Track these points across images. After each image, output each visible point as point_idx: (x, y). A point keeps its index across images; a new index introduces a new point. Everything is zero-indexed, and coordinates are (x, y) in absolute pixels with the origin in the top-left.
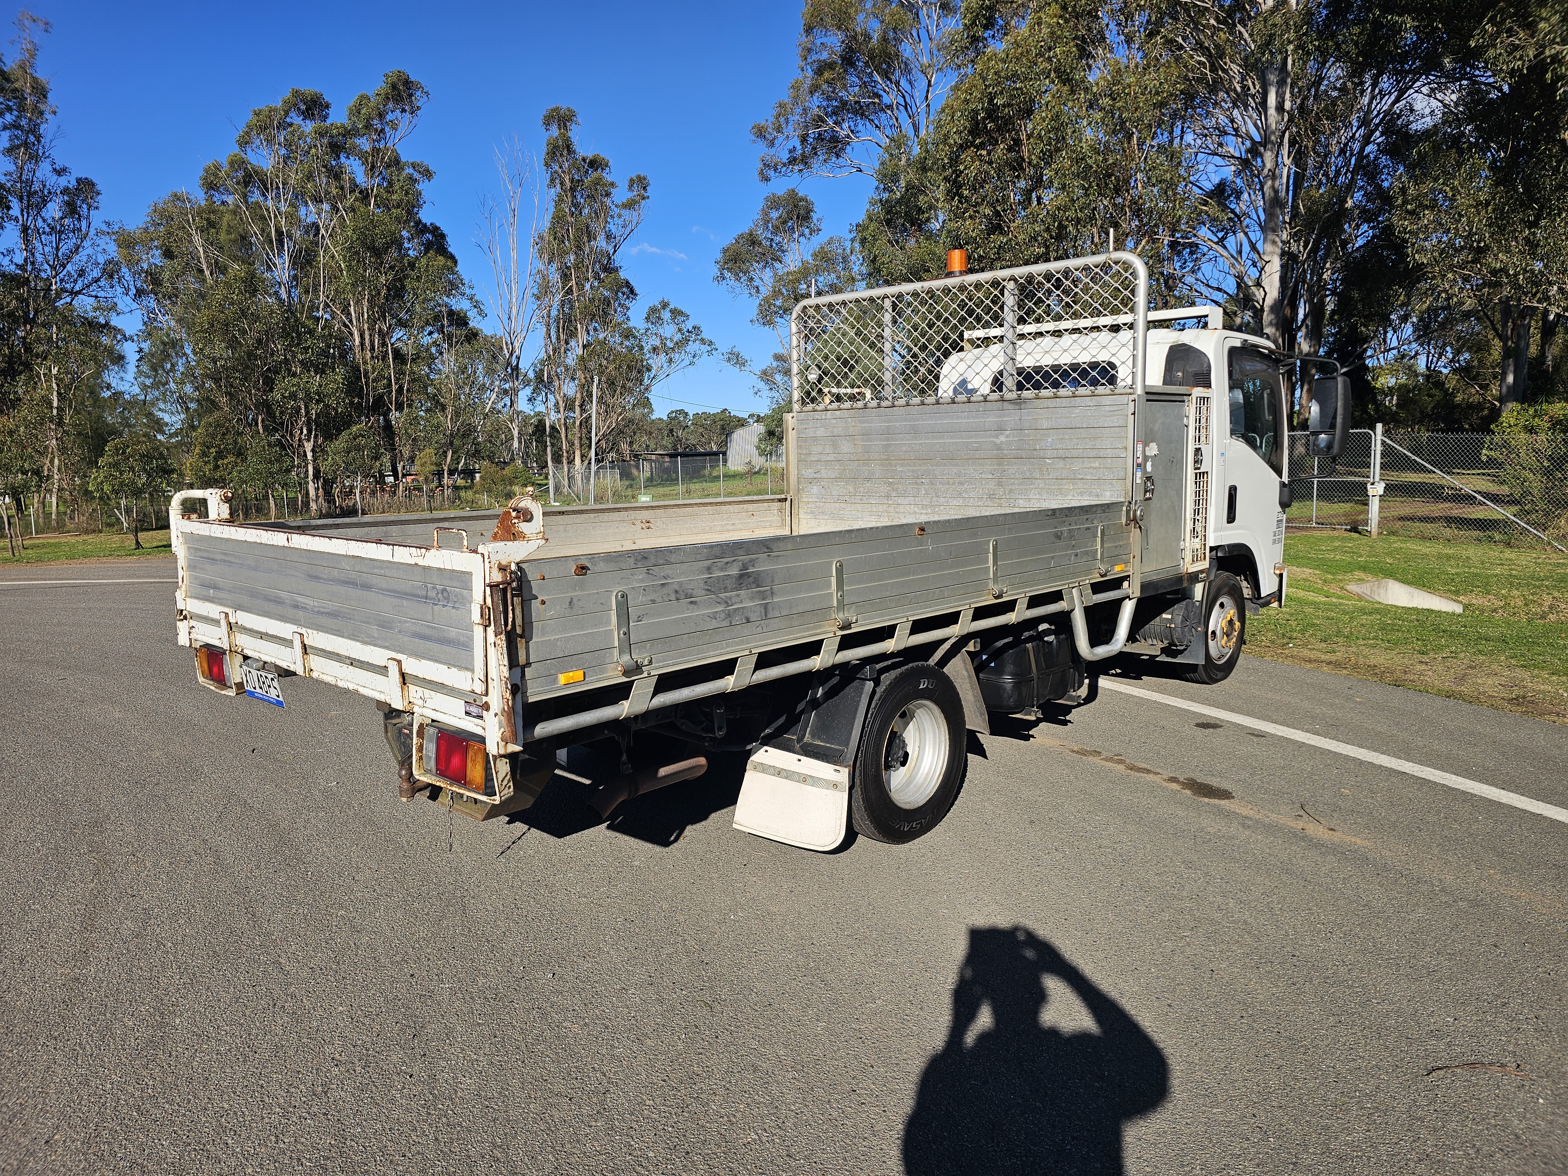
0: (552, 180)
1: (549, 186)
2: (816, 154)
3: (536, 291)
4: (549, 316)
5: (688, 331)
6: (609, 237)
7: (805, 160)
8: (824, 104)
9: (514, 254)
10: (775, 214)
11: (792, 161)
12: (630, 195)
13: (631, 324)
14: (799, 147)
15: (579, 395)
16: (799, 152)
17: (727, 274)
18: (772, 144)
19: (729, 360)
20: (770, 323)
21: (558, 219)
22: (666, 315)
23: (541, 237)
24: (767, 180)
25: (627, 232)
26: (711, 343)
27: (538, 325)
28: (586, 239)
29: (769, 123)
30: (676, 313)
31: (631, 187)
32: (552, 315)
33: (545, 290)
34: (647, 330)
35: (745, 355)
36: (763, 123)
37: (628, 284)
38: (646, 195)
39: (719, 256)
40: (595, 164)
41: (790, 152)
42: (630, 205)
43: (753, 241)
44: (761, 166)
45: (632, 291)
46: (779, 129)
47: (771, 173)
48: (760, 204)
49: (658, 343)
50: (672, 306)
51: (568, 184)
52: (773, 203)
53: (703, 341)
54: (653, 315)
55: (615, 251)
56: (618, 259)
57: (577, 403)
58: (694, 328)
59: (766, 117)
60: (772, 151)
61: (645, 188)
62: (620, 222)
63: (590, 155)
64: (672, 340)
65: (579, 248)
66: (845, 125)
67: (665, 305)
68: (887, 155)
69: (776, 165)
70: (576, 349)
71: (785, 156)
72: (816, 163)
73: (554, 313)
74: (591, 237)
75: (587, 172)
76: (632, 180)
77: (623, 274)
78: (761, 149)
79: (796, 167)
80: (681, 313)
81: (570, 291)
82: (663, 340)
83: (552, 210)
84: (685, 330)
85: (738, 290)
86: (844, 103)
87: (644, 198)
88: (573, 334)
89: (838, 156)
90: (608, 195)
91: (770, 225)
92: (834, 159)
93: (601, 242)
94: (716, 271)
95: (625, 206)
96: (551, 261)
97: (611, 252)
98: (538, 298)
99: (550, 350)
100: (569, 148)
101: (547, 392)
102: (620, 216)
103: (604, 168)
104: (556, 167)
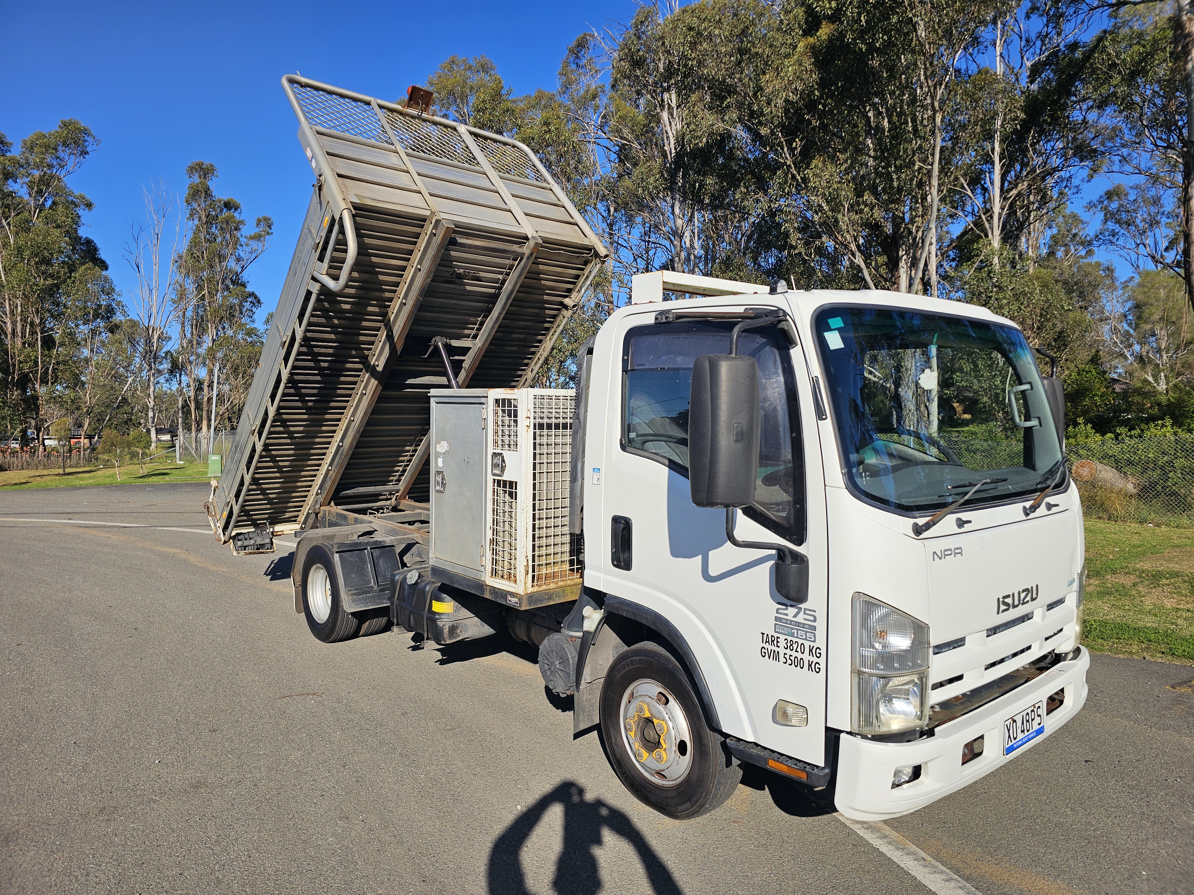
0: (192, 215)
1: (188, 219)
3: (174, 297)
4: (184, 316)
6: (239, 260)
9: (156, 268)
12: (257, 230)
13: (255, 325)
15: (207, 378)
21: (195, 243)
23: (180, 257)
25: (253, 256)
27: (174, 323)
28: (217, 260)
31: (258, 225)
32: (187, 315)
33: (182, 295)
37: (253, 295)
38: (270, 231)
40: (229, 205)
42: (258, 237)
45: (259, 302)
51: (204, 219)
55: (242, 270)
56: (246, 277)
57: (206, 384)
61: (270, 227)
62: (248, 249)
63: (225, 198)
65: (211, 267)
70: (208, 341)
73: (189, 314)
74: (222, 258)
75: (221, 211)
76: (259, 220)
77: (249, 289)
81: (203, 298)
83: (190, 235)
87: (268, 233)
88: (204, 331)
90: (237, 229)
93: (230, 263)
95: (252, 238)
96: (187, 275)
97: (239, 270)
98: (175, 302)
99: (185, 342)
100: (207, 192)
101: (180, 376)
102: (247, 245)
103: (236, 209)
104: (195, 206)
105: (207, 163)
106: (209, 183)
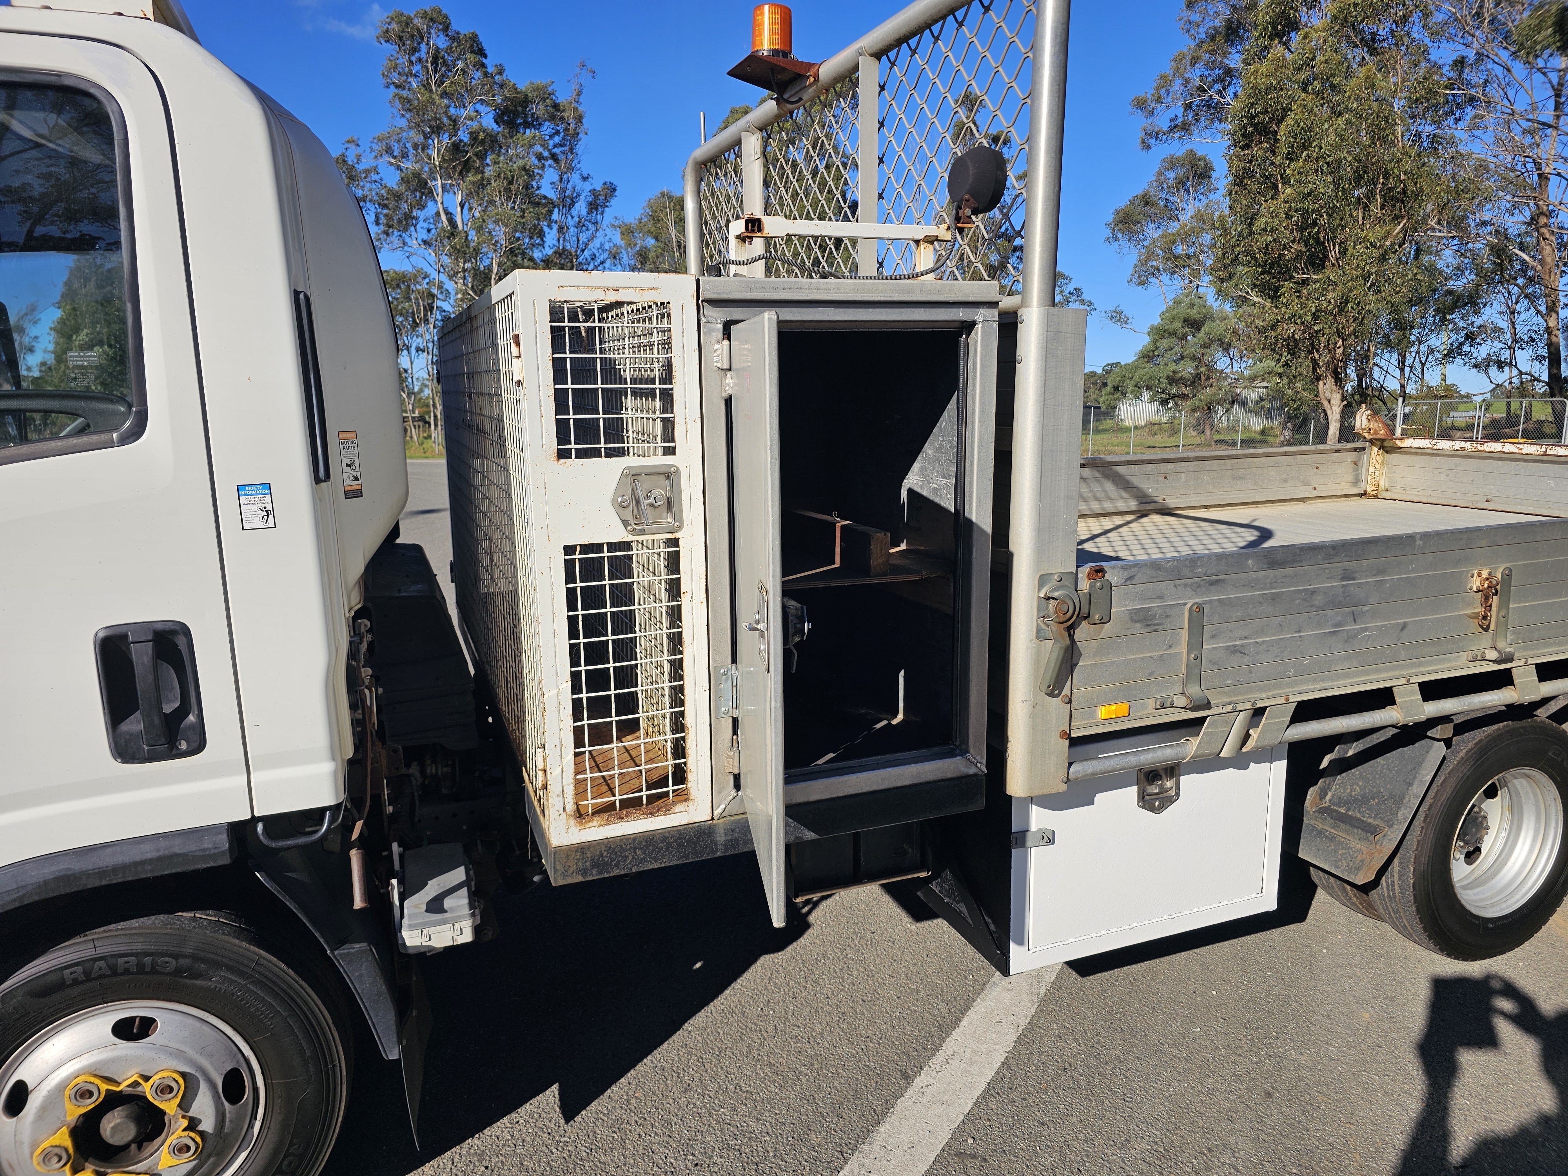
2: (1198, 120)
5: (1070, 293)
7: (1185, 128)
8: (1206, 73)
10: (1171, 175)
11: (1171, 130)
14: (1180, 114)
16: (1181, 120)
17: (1120, 235)
18: (1151, 113)
19: (1111, 319)
20: (1141, 283)
24: (1148, 147)
26: (1090, 304)
29: (1149, 96)
30: (1059, 275)
35: (1128, 312)
36: (1143, 95)
39: (1110, 218)
40: (996, 140)
41: (1172, 120)
43: (1146, 201)
44: (1142, 135)
46: (1159, 100)
47: (1152, 141)
52: (1171, 163)
53: (1083, 302)
58: (1075, 289)
59: (1147, 90)
60: (1150, 120)
66: (1226, 93)
69: (1157, 133)
71: (1166, 125)
72: (1195, 130)
78: (1141, 121)
79: (1177, 135)
80: (1066, 276)
85: (1125, 251)
91: (1165, 186)
94: (1108, 233)
103: (1005, 143)
106: (974, 118)
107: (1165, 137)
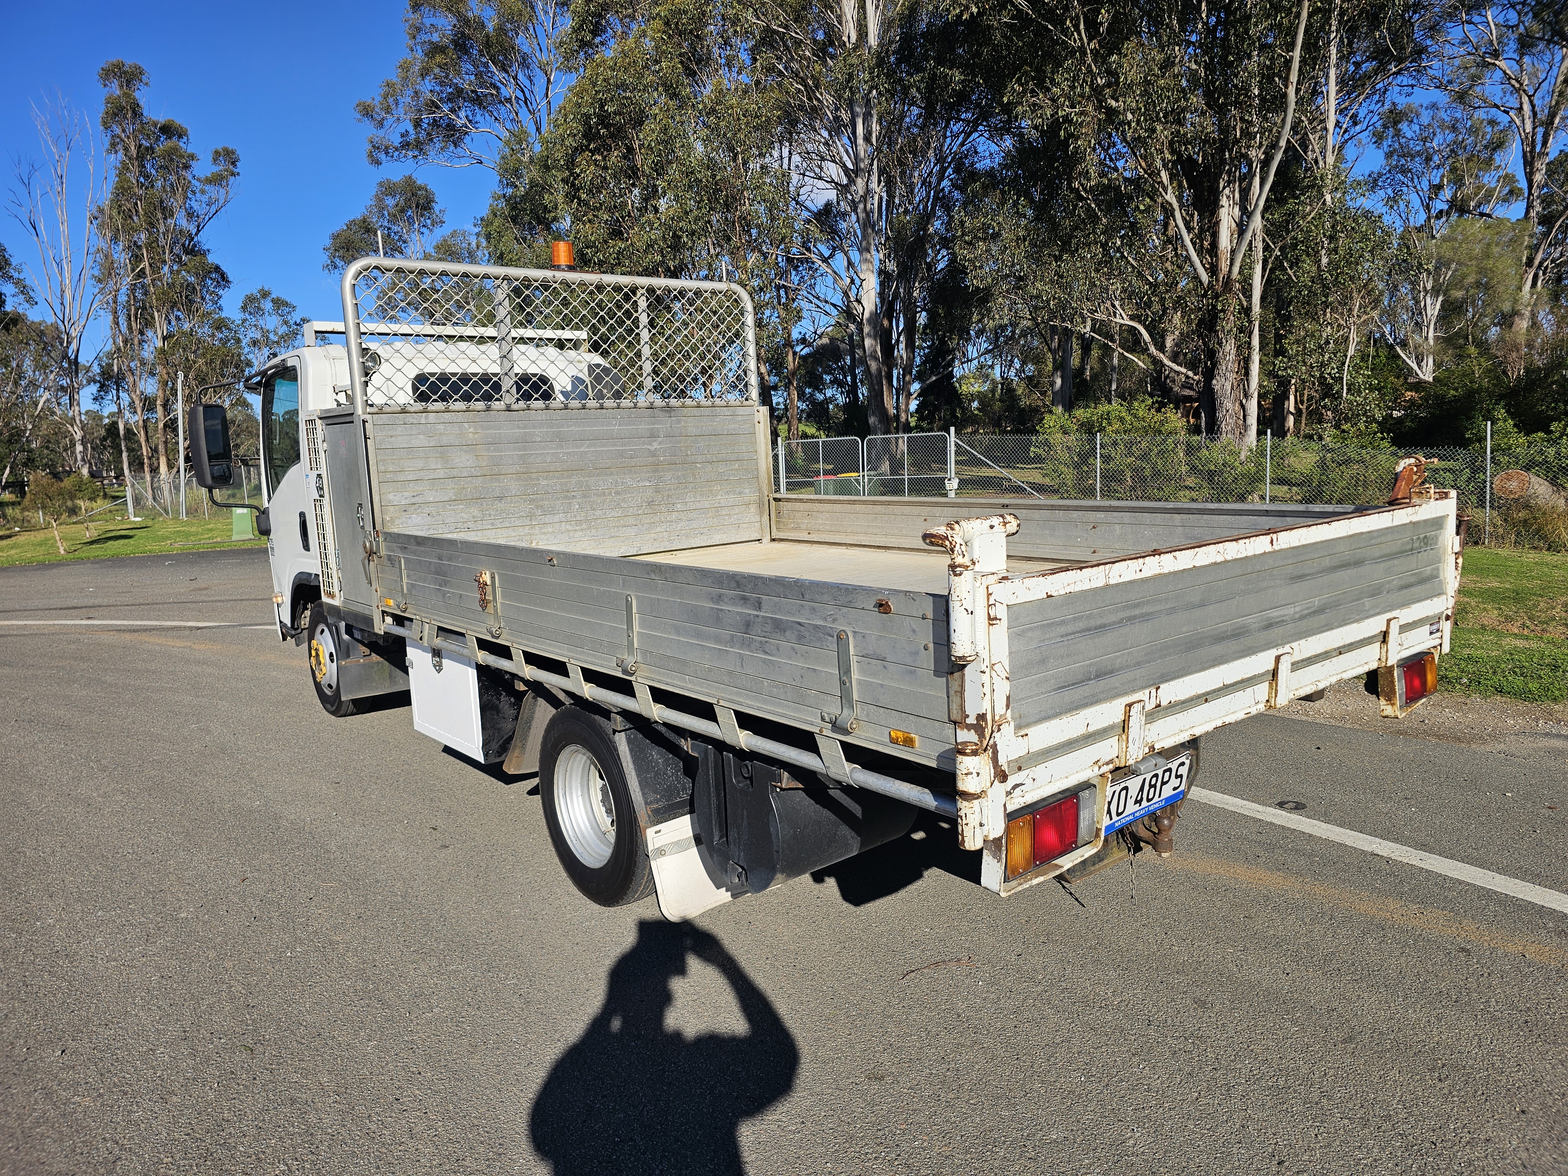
0: (113, 145)
1: (109, 152)
2: (431, 140)
3: (96, 273)
4: (115, 302)
5: (295, 323)
6: (191, 215)
7: (419, 146)
8: (438, 88)
9: (64, 228)
11: (405, 145)
12: (216, 169)
13: (224, 315)
14: (412, 131)
15: (160, 393)
16: (412, 136)
18: (381, 124)
21: (122, 191)
22: (267, 305)
23: (101, 211)
25: (213, 210)
27: (102, 312)
28: (160, 215)
29: (376, 102)
30: (279, 303)
31: (215, 160)
32: (119, 299)
33: (109, 271)
34: (244, 321)
36: (369, 101)
37: (217, 269)
38: (236, 170)
39: (328, 242)
40: (168, 130)
41: (402, 136)
42: (217, 180)
43: (367, 228)
44: (370, 147)
45: (223, 278)
46: (388, 110)
47: (382, 156)
48: (373, 190)
49: (258, 335)
50: (274, 296)
51: (133, 151)
52: (388, 189)
54: (251, 304)
55: (198, 231)
56: (205, 239)
57: (159, 402)
59: (374, 96)
60: (381, 133)
61: (233, 163)
62: (204, 198)
63: (162, 120)
64: (276, 334)
65: (152, 225)
66: (462, 114)
67: (265, 294)
68: (507, 150)
69: (387, 148)
70: (155, 341)
71: (397, 141)
72: (432, 150)
73: (122, 298)
74: (168, 213)
75: (158, 139)
76: (217, 153)
77: (211, 259)
78: (368, 129)
79: (410, 153)
80: (286, 304)
81: (142, 274)
82: (265, 333)
83: (113, 179)
84: (292, 322)
86: (459, 91)
87: (233, 174)
88: (149, 323)
89: (456, 145)
90: (186, 167)
91: (386, 213)
92: (452, 148)
93: (181, 220)
94: (325, 259)
95: (209, 181)
96: (115, 239)
97: (194, 232)
98: (100, 281)
99: (120, 342)
100: (136, 111)
101: (118, 390)
102: (203, 192)
103: (180, 137)
104: (118, 130)
105: (129, 61)
106: (137, 94)
107: (397, 153)
